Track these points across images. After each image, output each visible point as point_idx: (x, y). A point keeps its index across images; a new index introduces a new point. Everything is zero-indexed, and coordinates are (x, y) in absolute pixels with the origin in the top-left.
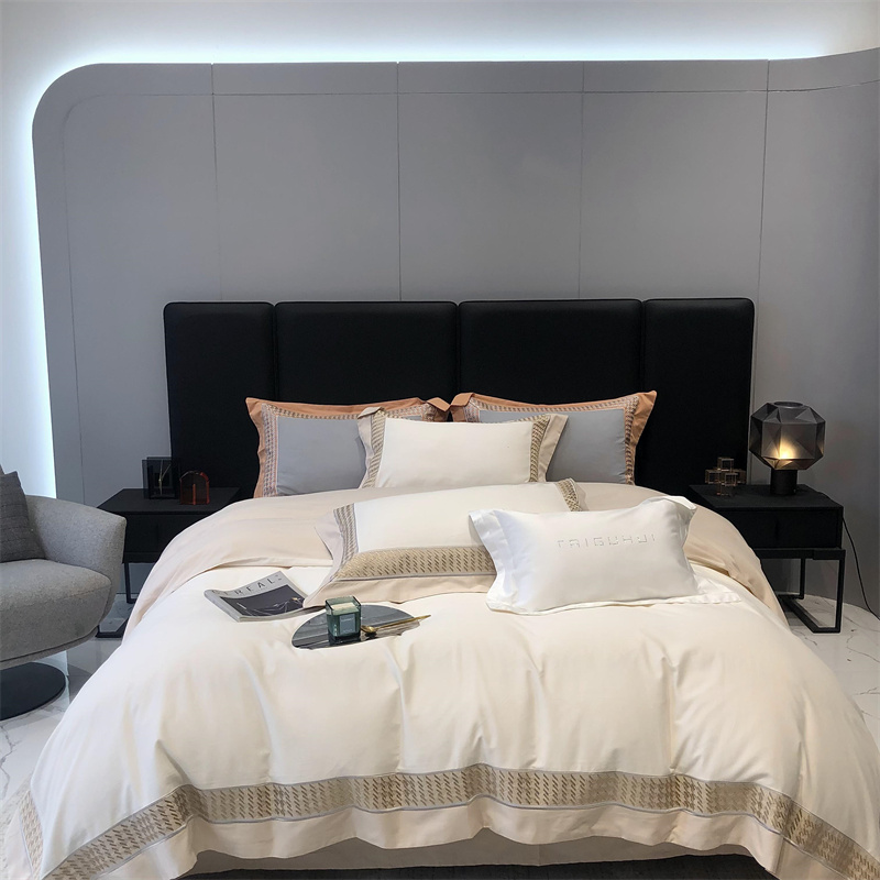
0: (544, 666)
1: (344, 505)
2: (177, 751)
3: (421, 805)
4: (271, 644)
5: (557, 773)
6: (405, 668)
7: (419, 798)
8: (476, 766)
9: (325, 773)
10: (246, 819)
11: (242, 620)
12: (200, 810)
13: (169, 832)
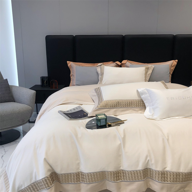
0: (168, 137)
1: (98, 87)
2: (51, 162)
3: (128, 180)
4: (80, 127)
5: (174, 172)
6: (123, 136)
7: (128, 178)
8: (147, 168)
9: (98, 169)
10: (72, 183)
11: (70, 120)
12: (58, 180)
13: (48, 187)
